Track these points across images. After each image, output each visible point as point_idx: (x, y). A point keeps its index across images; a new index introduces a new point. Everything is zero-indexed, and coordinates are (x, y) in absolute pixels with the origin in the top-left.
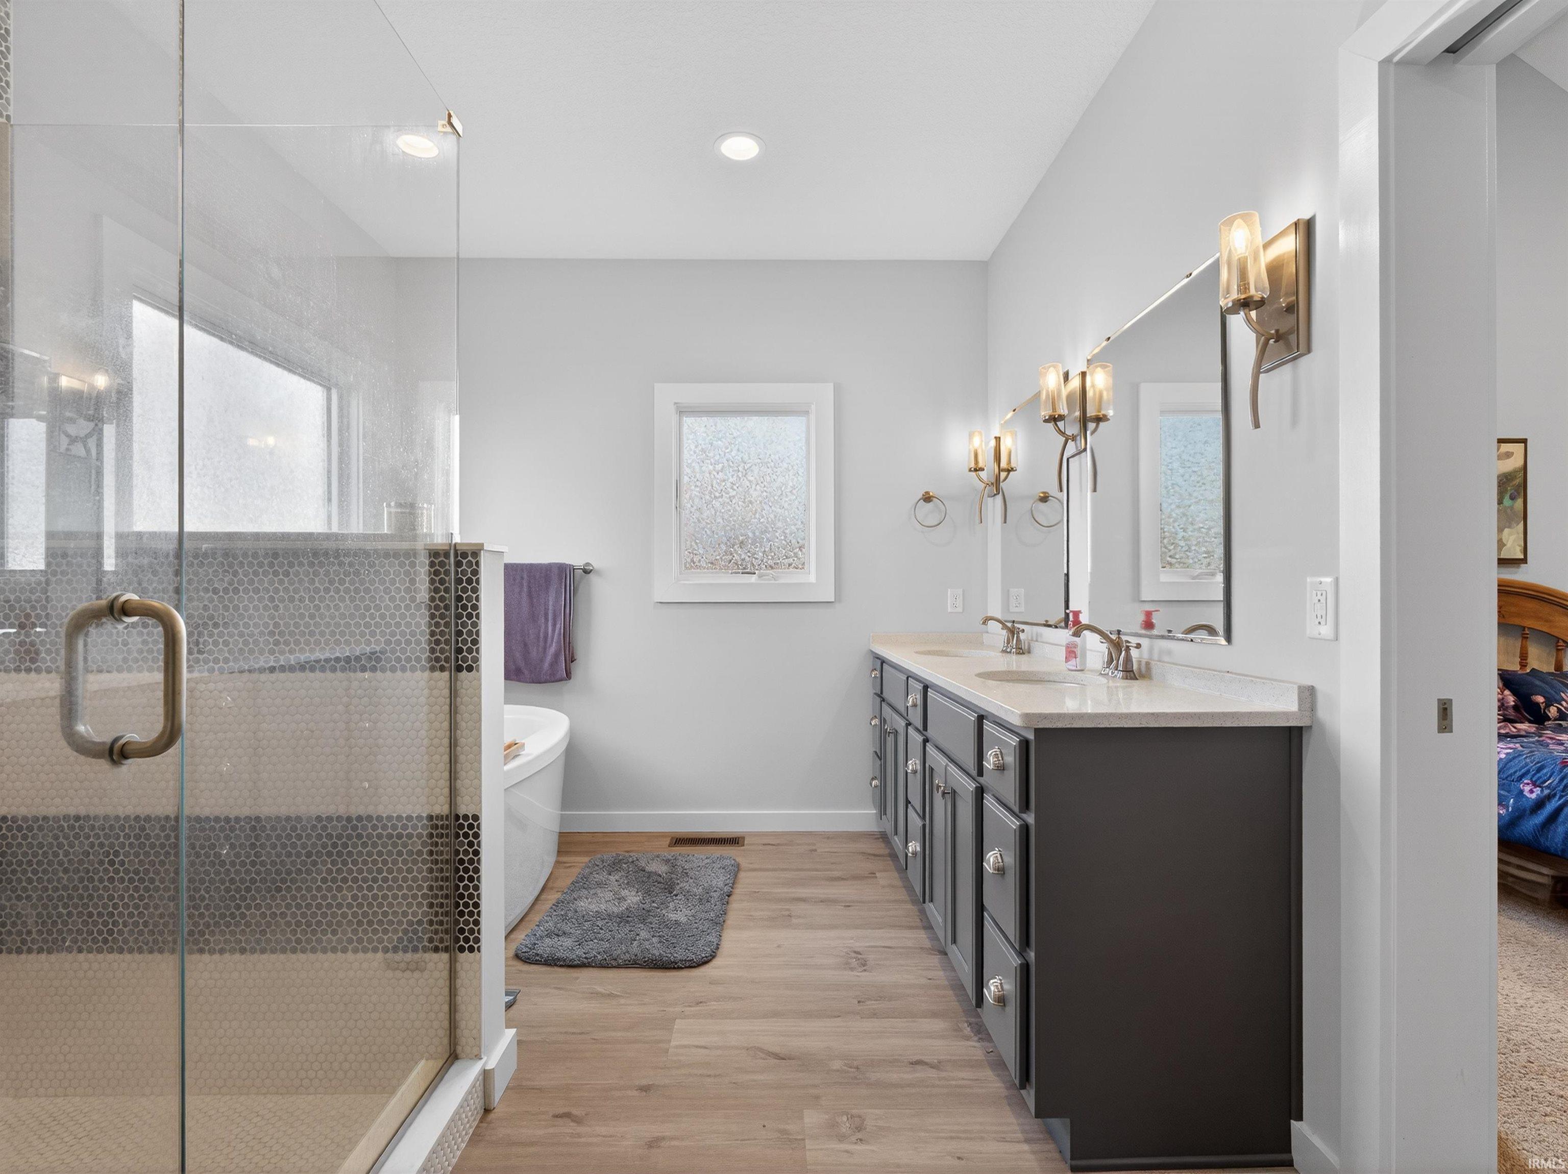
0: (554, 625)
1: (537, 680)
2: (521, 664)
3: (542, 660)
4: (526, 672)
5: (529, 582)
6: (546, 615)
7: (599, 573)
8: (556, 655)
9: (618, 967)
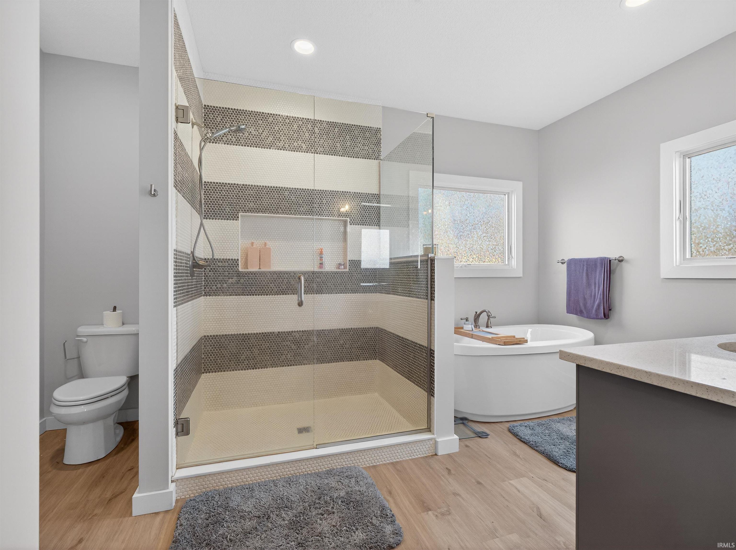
0: (599, 290)
1: (589, 317)
2: (583, 308)
3: (593, 307)
4: (585, 312)
5: (587, 268)
6: (595, 284)
7: (627, 261)
8: (599, 305)
9: (537, 451)
